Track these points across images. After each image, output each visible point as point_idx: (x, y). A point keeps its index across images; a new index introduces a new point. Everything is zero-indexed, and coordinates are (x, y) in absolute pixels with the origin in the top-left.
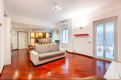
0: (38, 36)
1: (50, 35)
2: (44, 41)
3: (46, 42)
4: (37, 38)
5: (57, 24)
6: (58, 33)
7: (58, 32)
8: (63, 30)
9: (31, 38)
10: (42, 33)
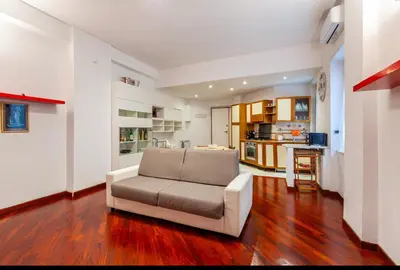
1: (300, 107)
3: (280, 138)
6: (322, 93)
9: (233, 124)
10: (261, 104)
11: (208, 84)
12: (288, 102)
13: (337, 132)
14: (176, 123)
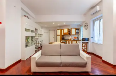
0: (64, 33)
1: (77, 31)
2: (70, 39)
3: (72, 39)
4: (63, 36)
5: (85, 14)
6: (86, 28)
7: (86, 26)
8: (94, 21)
9: (58, 35)
10: (67, 29)
11: (53, 22)
12: (74, 29)
13: (92, 38)
14: (41, 34)
